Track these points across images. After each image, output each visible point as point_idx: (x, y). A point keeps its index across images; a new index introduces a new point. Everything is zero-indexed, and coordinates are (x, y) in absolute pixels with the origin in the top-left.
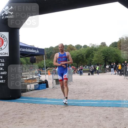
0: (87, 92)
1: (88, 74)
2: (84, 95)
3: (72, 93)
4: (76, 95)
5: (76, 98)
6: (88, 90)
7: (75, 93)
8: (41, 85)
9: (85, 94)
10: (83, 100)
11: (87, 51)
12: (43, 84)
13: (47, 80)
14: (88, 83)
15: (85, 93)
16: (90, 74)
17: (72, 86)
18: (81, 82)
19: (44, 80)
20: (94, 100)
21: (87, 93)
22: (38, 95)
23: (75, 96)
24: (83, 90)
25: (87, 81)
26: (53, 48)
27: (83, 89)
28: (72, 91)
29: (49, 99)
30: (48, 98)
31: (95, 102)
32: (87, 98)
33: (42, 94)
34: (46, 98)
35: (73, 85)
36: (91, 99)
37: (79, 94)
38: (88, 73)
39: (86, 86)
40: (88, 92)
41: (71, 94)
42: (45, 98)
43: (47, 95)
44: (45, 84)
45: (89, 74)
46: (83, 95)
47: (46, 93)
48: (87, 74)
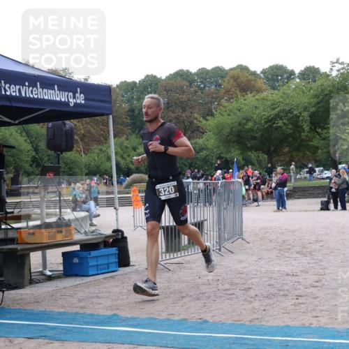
0: (308, 291)
1: (322, 203)
2: (294, 305)
3: (239, 293)
4: (256, 304)
5: (255, 316)
6: (316, 278)
7: (252, 293)
8: (94, 253)
9: (298, 297)
10: (288, 326)
11: (316, 96)
12: (104, 251)
13: (122, 232)
14: (314, 247)
15: (297, 292)
16: (332, 206)
17: (242, 261)
18: (284, 242)
19: (109, 232)
20: (336, 326)
21: (306, 296)
22: (80, 301)
23: (250, 306)
24: (290, 278)
25: (314, 238)
26: (156, 84)
27: (287, 275)
28: (237, 281)
29: (127, 319)
30: (123, 314)
31: (341, 337)
32: (307, 320)
33: (98, 297)
34: (115, 315)
35: (242, 257)
36: (324, 321)
37: (268, 297)
38: (319, 200)
39: (305, 260)
40: (312, 290)
41: (231, 299)
42: (109, 313)
43: (119, 302)
44: (114, 250)
45: (325, 207)
46: (288, 303)
47: (116, 290)
48: (316, 203)
